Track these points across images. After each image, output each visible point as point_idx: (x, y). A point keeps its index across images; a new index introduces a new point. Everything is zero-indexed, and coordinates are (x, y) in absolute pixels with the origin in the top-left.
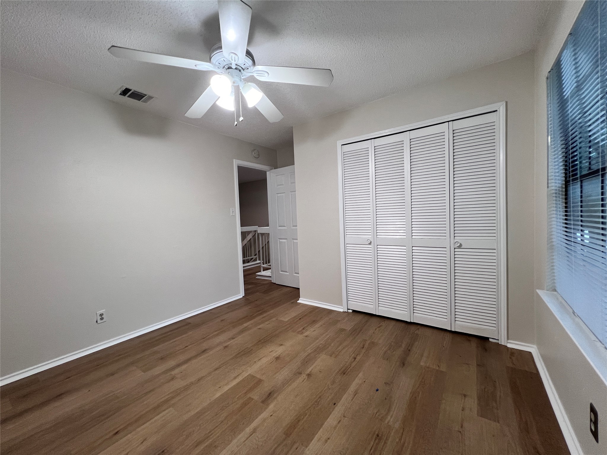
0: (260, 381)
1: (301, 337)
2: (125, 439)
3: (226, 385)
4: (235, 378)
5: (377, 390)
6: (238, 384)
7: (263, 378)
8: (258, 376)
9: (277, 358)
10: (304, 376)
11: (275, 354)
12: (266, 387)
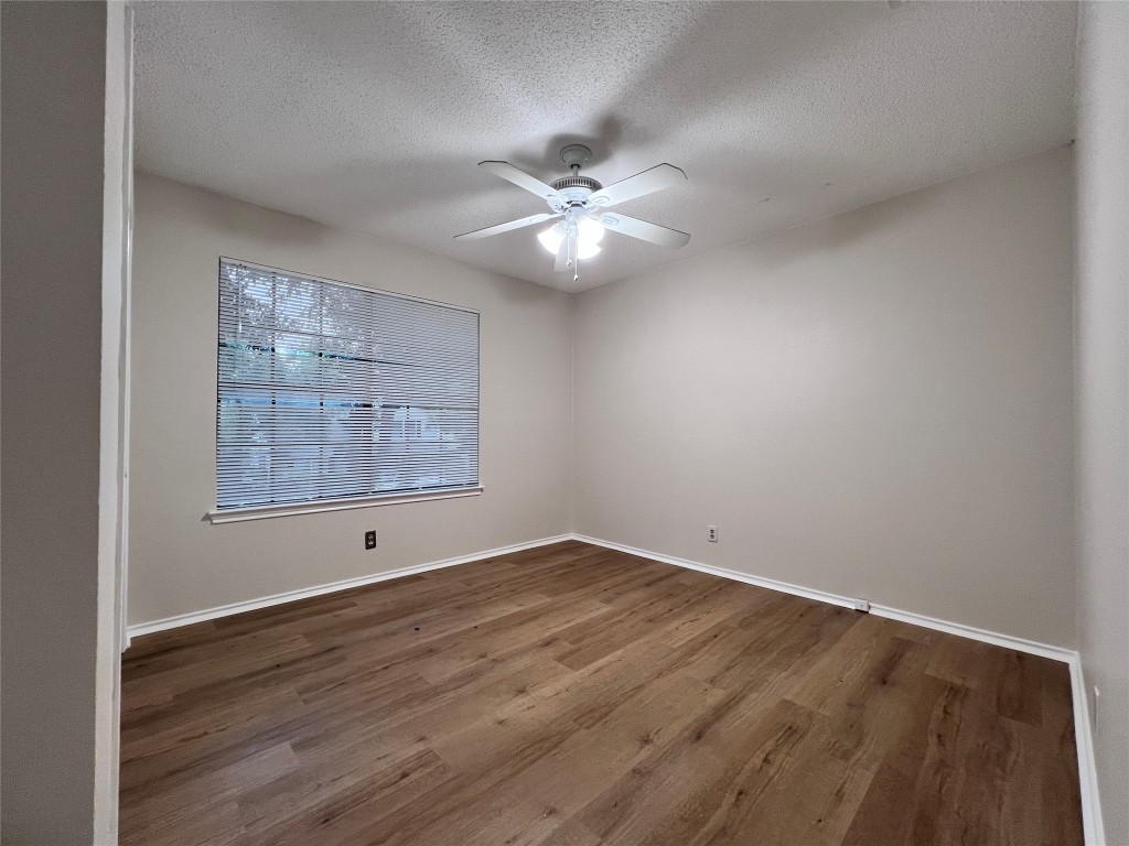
0: (560, 659)
1: (437, 742)
2: (697, 633)
3: (611, 663)
4: (600, 669)
5: (417, 629)
6: (594, 661)
7: (554, 663)
8: (561, 666)
9: (522, 691)
10: (491, 657)
11: (522, 700)
12: (550, 652)
